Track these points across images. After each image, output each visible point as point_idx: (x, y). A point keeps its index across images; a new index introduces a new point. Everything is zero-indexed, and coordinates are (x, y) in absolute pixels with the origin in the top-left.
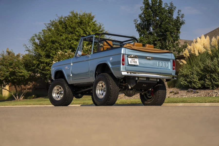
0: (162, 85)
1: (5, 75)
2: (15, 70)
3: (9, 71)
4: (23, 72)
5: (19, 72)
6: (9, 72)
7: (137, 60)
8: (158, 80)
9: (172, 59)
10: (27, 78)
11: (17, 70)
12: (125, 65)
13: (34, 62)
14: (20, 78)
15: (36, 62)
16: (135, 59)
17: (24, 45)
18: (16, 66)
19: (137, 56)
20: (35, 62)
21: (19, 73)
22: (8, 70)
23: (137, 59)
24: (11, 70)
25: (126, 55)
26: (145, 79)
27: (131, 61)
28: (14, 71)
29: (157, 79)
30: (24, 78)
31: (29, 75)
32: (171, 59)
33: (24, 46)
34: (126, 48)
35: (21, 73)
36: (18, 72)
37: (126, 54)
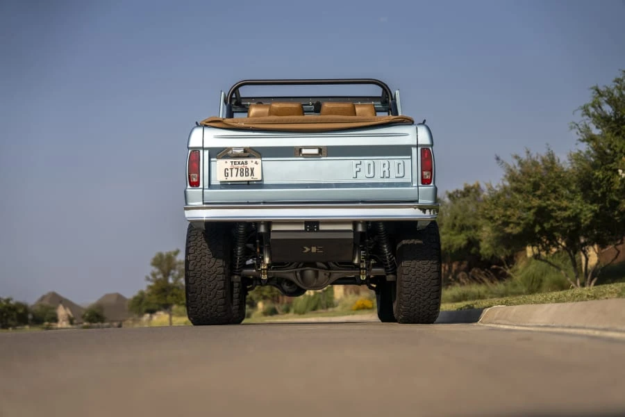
0: (419, 242)
1: (523, 220)
2: (549, 202)
3: (534, 207)
4: (570, 208)
5: (561, 209)
6: (533, 211)
7: (256, 163)
8: (360, 229)
9: (417, 146)
10: (586, 222)
11: (552, 202)
12: (201, 186)
13: (597, 173)
14: (566, 225)
15: (603, 175)
16: (249, 160)
17: (573, 125)
18: (550, 191)
19: (251, 148)
20: (601, 172)
21: (559, 212)
22: (530, 205)
23: (254, 160)
24: (536, 202)
25: (206, 153)
26: (302, 228)
27: (229, 172)
28: (544, 205)
29: (355, 223)
30: (578, 225)
31: (591, 215)
32: (413, 146)
33: (572, 128)
34: (206, 126)
35: (565, 209)
36: (555, 208)
37: (203, 148)
